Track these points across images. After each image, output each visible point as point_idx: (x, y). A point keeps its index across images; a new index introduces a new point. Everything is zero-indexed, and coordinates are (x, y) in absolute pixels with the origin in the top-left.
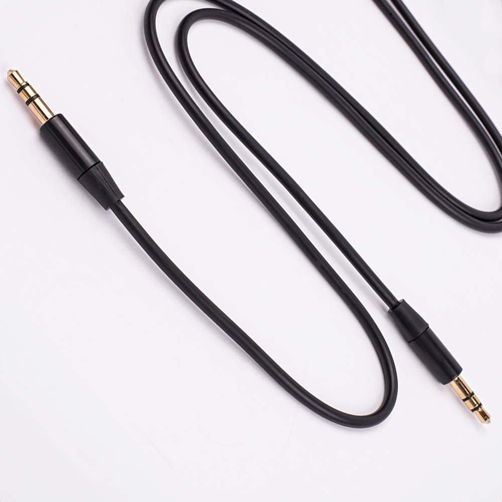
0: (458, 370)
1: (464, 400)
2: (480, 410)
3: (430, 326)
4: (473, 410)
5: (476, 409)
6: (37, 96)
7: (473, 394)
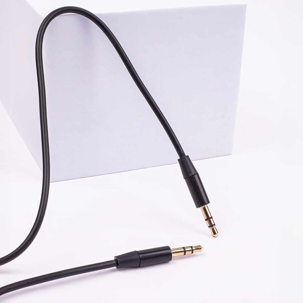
0: (168, 248)
1: (185, 254)
2: (194, 249)
3: (137, 250)
4: (192, 253)
5: (192, 250)
6: (212, 217)
7: (184, 248)
